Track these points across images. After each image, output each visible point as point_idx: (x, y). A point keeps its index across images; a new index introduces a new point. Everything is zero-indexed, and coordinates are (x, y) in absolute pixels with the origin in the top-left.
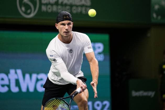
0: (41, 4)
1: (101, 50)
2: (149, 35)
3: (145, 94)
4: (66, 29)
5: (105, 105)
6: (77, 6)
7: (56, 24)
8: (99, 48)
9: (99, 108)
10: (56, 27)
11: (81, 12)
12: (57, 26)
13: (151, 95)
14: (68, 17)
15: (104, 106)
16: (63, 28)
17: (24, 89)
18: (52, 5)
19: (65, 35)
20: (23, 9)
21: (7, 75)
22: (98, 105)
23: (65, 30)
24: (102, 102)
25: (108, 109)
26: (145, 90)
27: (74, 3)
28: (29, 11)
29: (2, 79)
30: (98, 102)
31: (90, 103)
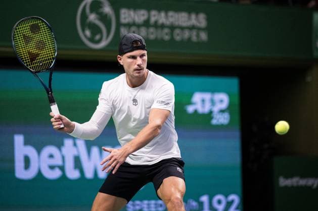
0: (119, 24)
1: (224, 105)
2: (309, 79)
3: (303, 182)
4: (138, 65)
5: (232, 202)
6: (182, 28)
7: (119, 56)
8: (221, 101)
9: (221, 207)
10: (119, 61)
11: (189, 39)
12: (121, 59)
13: (313, 185)
14: (139, 43)
15: (229, 204)
16: (132, 62)
17: (89, 175)
18: (139, 26)
19: (137, 75)
20: (88, 33)
21: (60, 149)
22: (219, 202)
23: (136, 67)
24: (226, 196)
25: (237, 208)
26: (303, 176)
27: (177, 23)
28: (98, 37)
29: (51, 156)
30: (219, 197)
31: (205, 199)
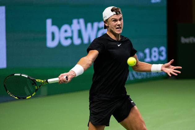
31: (147, 51)
